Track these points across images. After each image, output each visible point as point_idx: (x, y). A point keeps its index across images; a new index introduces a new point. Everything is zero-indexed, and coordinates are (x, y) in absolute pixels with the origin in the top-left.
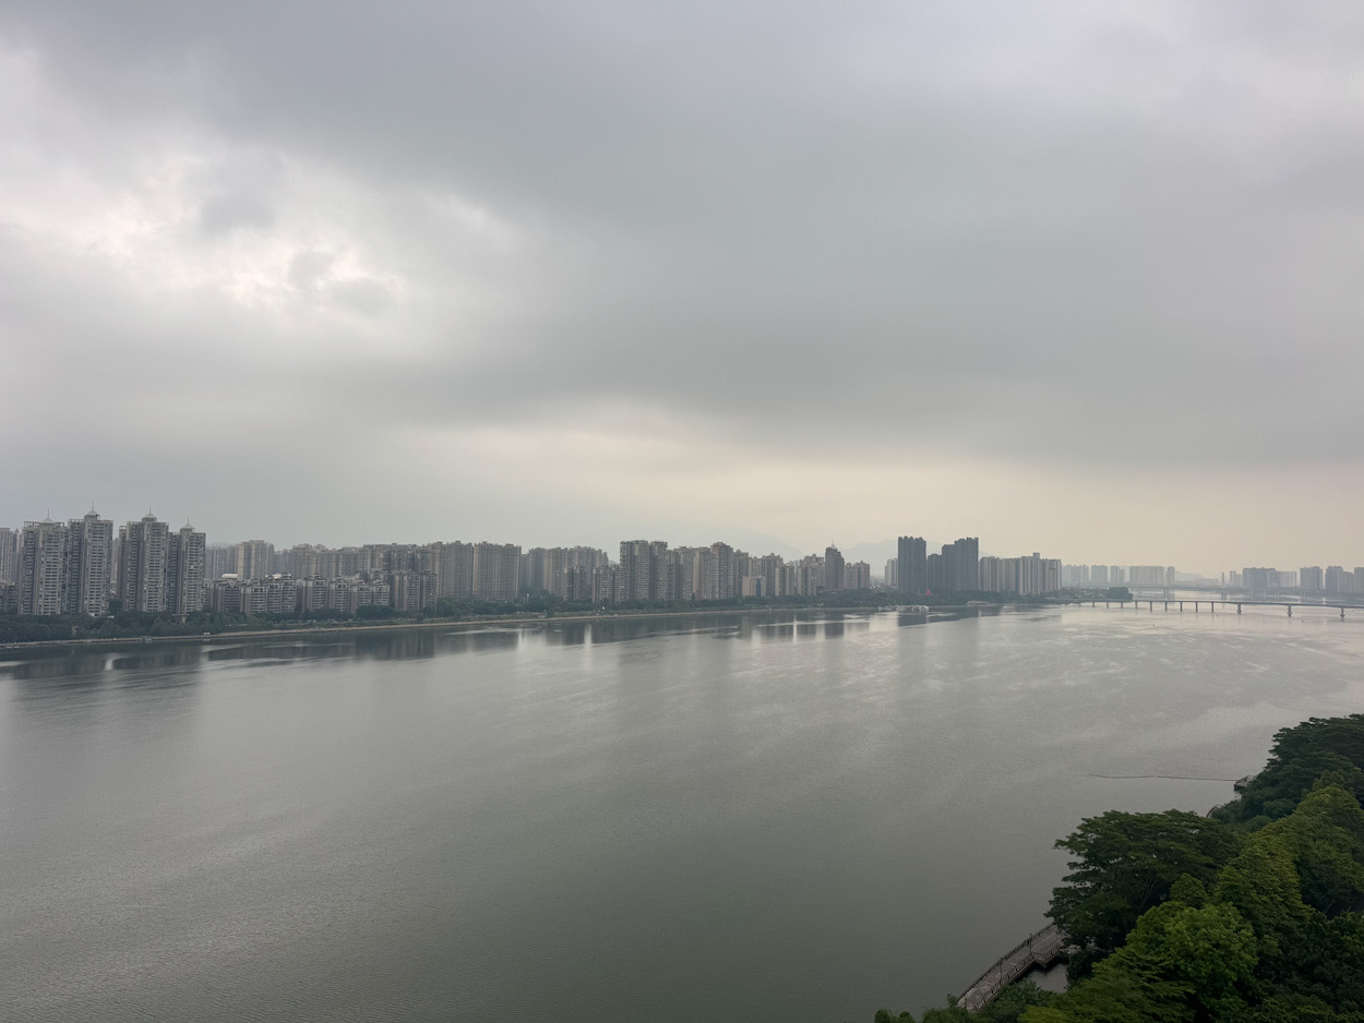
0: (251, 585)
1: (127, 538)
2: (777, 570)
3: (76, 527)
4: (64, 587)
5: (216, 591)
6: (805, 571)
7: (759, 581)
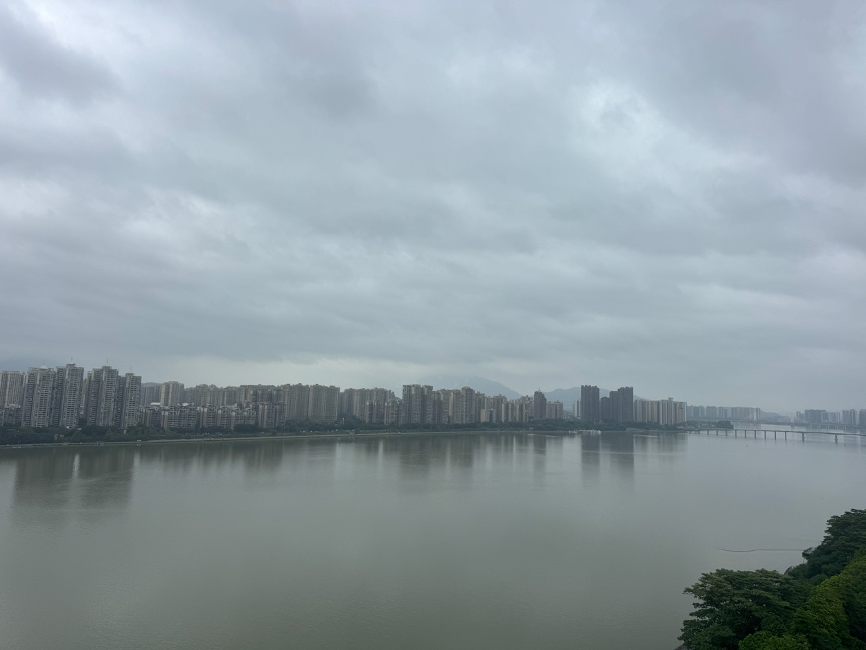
0: (168, 410)
1: (92, 379)
2: (503, 405)
3: (61, 371)
4: (51, 409)
5: (146, 413)
6: (521, 406)
7: (491, 412)
